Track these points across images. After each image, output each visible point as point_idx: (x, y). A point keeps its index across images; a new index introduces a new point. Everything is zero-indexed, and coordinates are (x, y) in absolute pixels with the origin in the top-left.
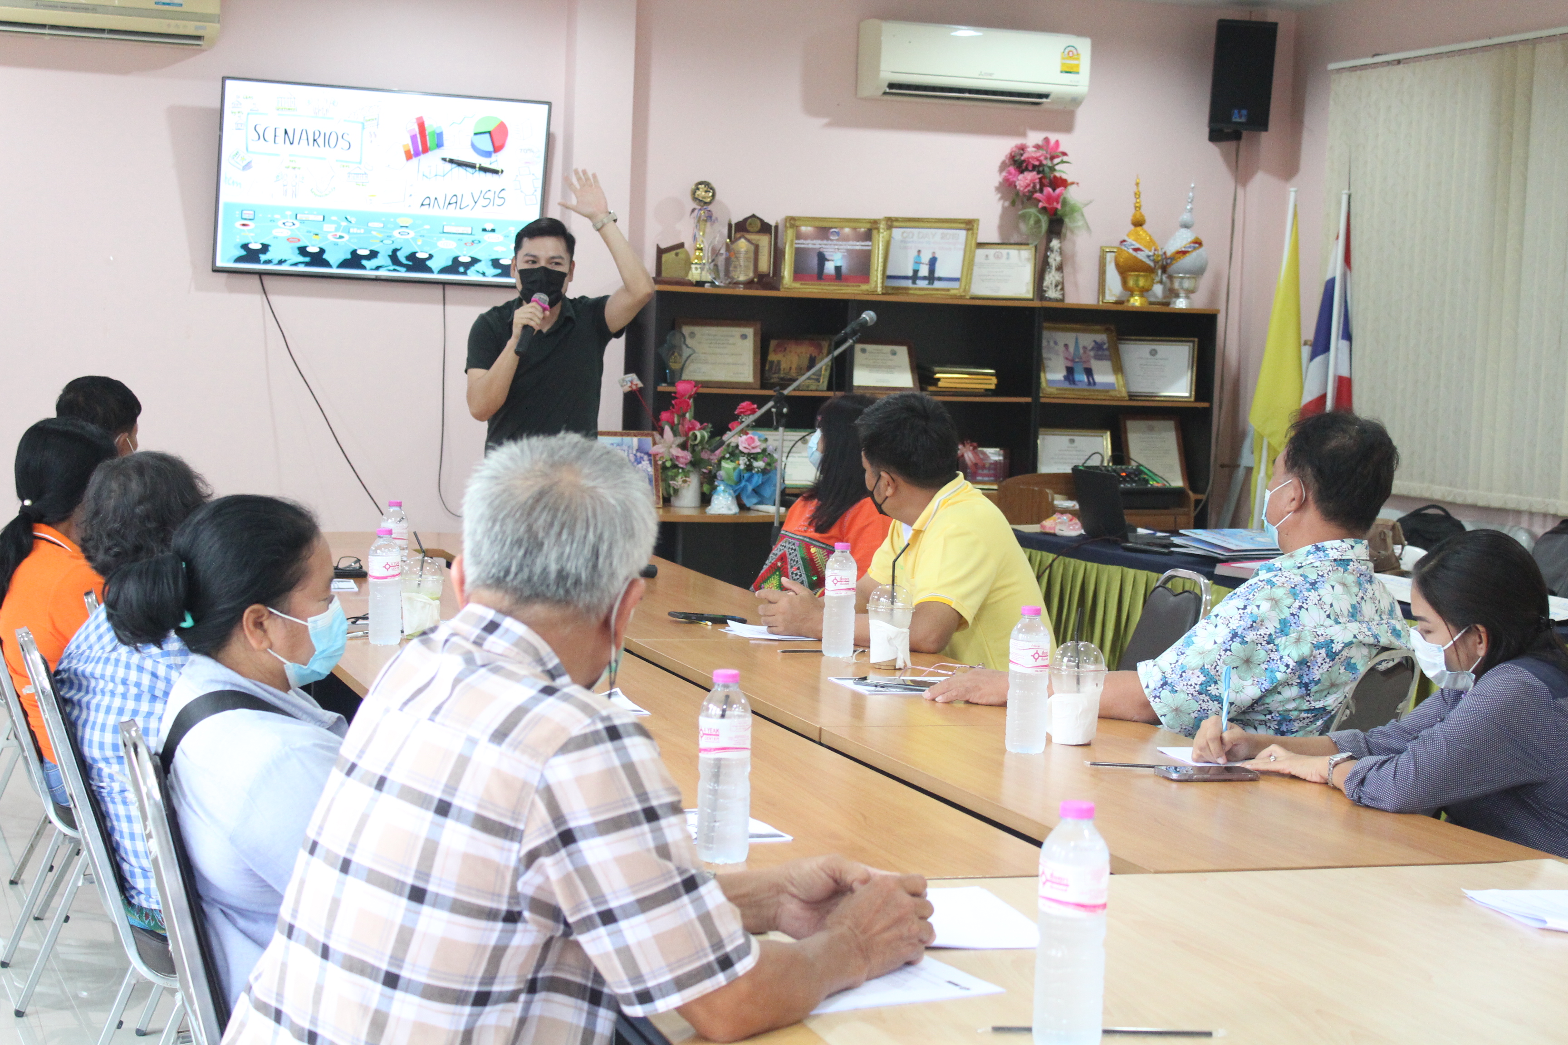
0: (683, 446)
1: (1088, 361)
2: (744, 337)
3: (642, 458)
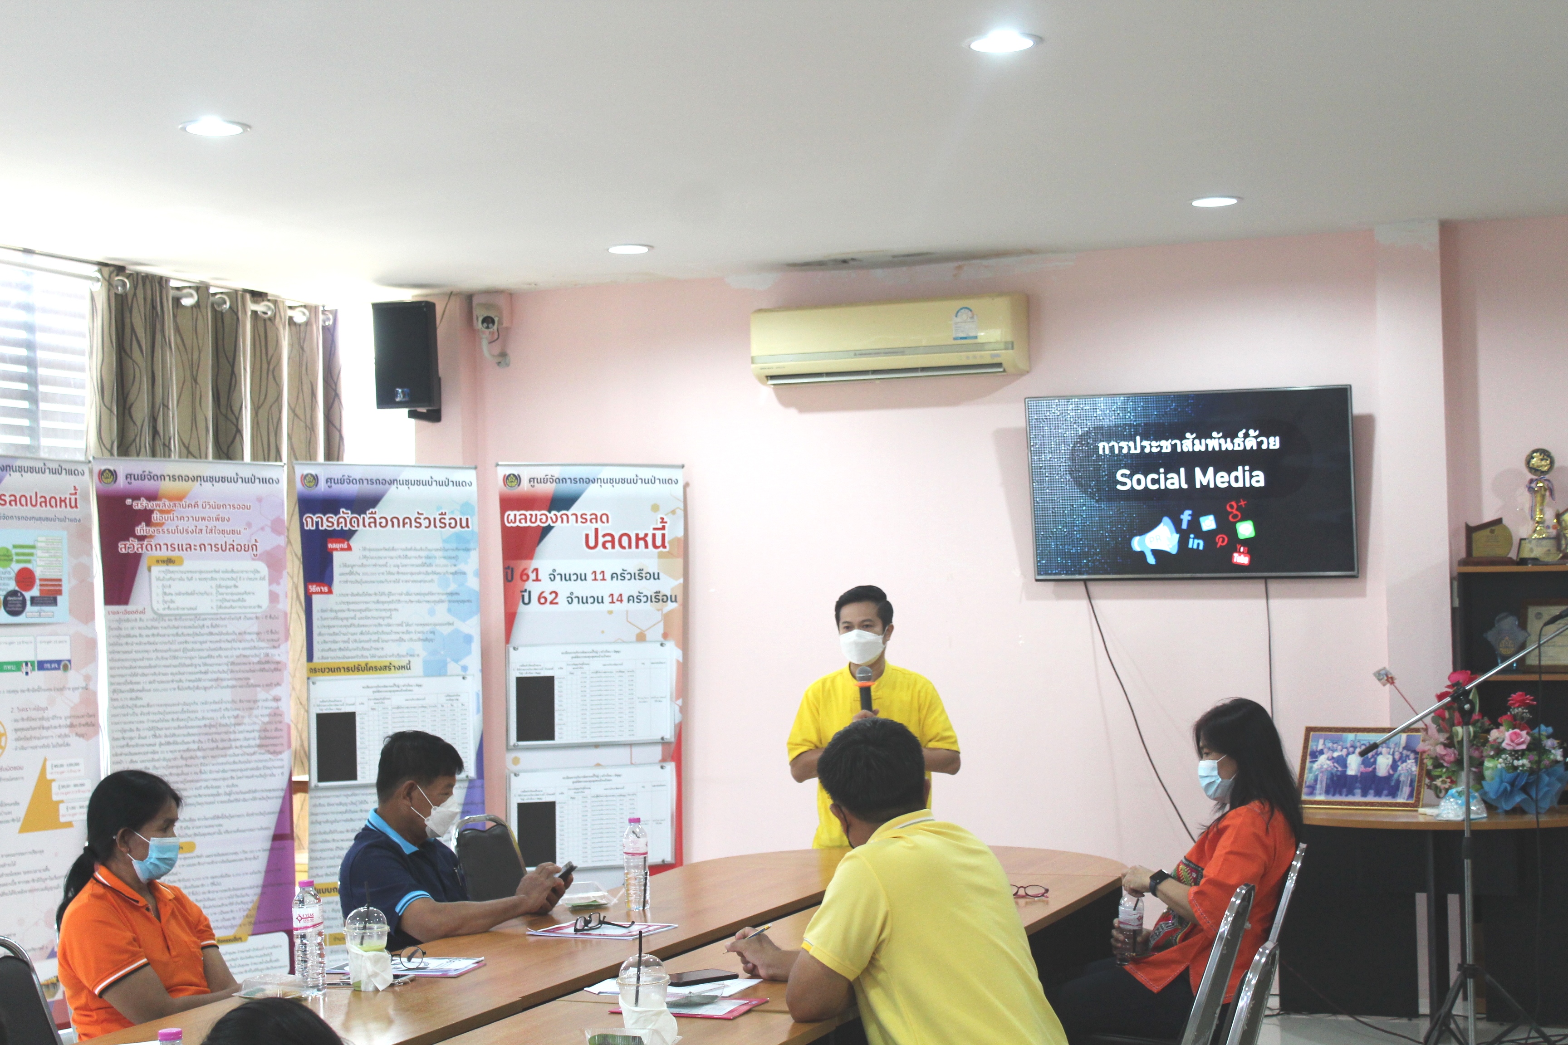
0: (1448, 743)
3: (1408, 756)
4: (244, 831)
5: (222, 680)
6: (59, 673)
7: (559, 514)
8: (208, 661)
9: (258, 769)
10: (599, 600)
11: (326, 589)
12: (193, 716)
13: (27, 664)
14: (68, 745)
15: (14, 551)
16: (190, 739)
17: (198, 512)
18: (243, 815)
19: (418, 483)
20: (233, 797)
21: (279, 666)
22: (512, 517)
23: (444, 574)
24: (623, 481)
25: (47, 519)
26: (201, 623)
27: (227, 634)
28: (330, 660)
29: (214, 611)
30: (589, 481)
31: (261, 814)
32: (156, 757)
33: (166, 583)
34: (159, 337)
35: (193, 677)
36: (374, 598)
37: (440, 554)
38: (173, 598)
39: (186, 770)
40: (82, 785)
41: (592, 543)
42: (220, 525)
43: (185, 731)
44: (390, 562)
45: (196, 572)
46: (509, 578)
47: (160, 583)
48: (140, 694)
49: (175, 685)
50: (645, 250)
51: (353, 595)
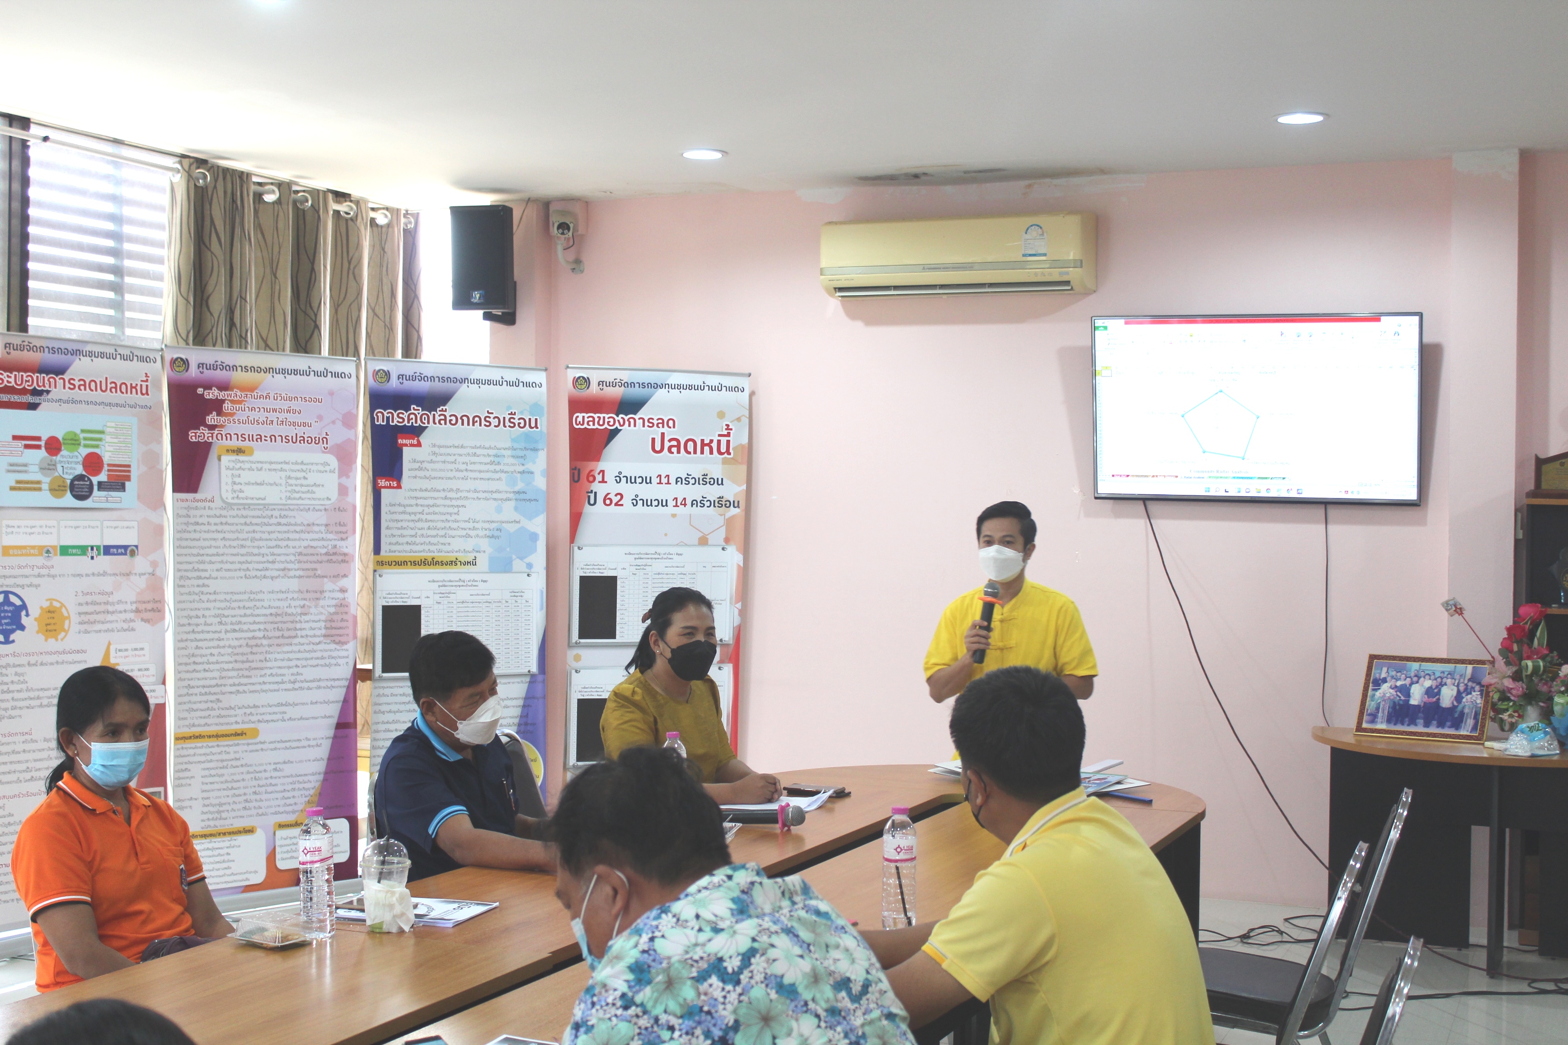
3: (1473, 688)
4: (307, 719)
5: (289, 570)
6: (126, 558)
7: (626, 418)
8: (276, 551)
9: (323, 658)
10: (663, 503)
11: (395, 484)
12: (259, 604)
13: (92, 549)
14: (133, 630)
15: (82, 436)
16: (256, 627)
17: (270, 404)
18: (307, 704)
19: (489, 382)
20: (297, 685)
21: (347, 558)
22: (580, 419)
23: (512, 472)
24: (690, 387)
25: (117, 405)
26: (269, 513)
27: (296, 524)
28: (397, 554)
29: (284, 502)
30: (657, 386)
31: (325, 702)
32: (222, 643)
33: (236, 472)
34: (238, 231)
35: (261, 566)
36: (442, 494)
37: (509, 453)
38: (243, 487)
39: (251, 657)
40: (147, 669)
41: (658, 448)
42: (291, 417)
43: (251, 619)
44: (460, 459)
45: (266, 462)
46: (576, 479)
47: (230, 472)
48: (206, 582)
49: (242, 574)
50: (718, 155)
51: (421, 490)
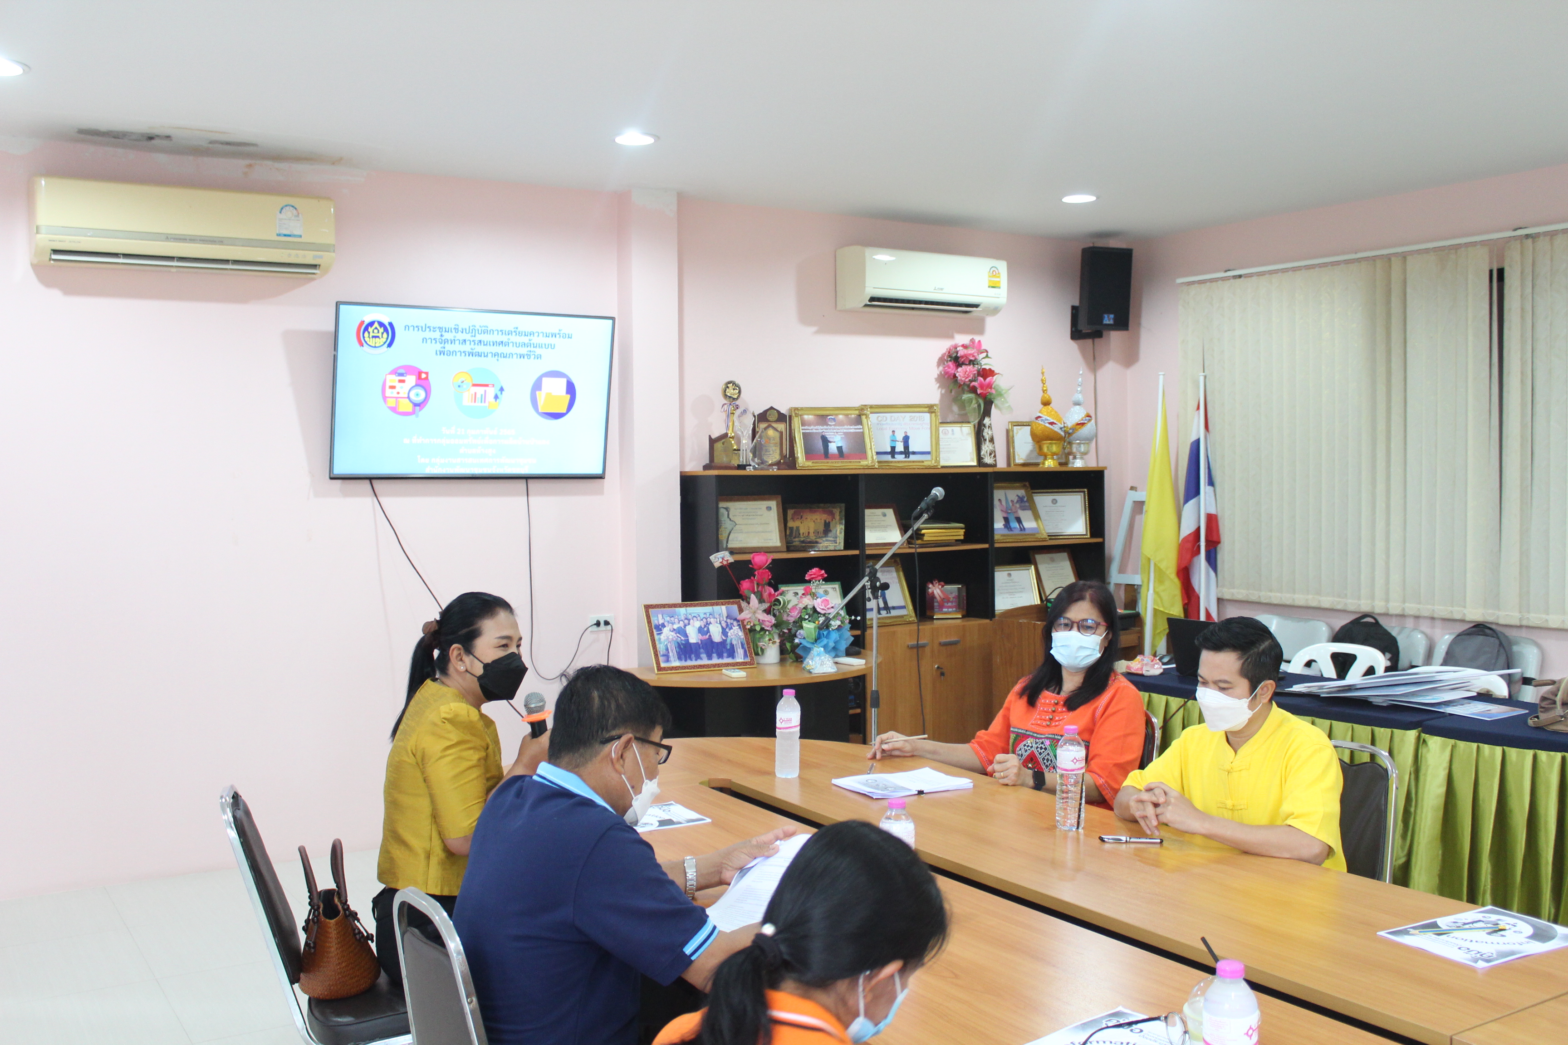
0: (768, 611)
1: (1016, 512)
2: (769, 508)
3: (732, 624)
